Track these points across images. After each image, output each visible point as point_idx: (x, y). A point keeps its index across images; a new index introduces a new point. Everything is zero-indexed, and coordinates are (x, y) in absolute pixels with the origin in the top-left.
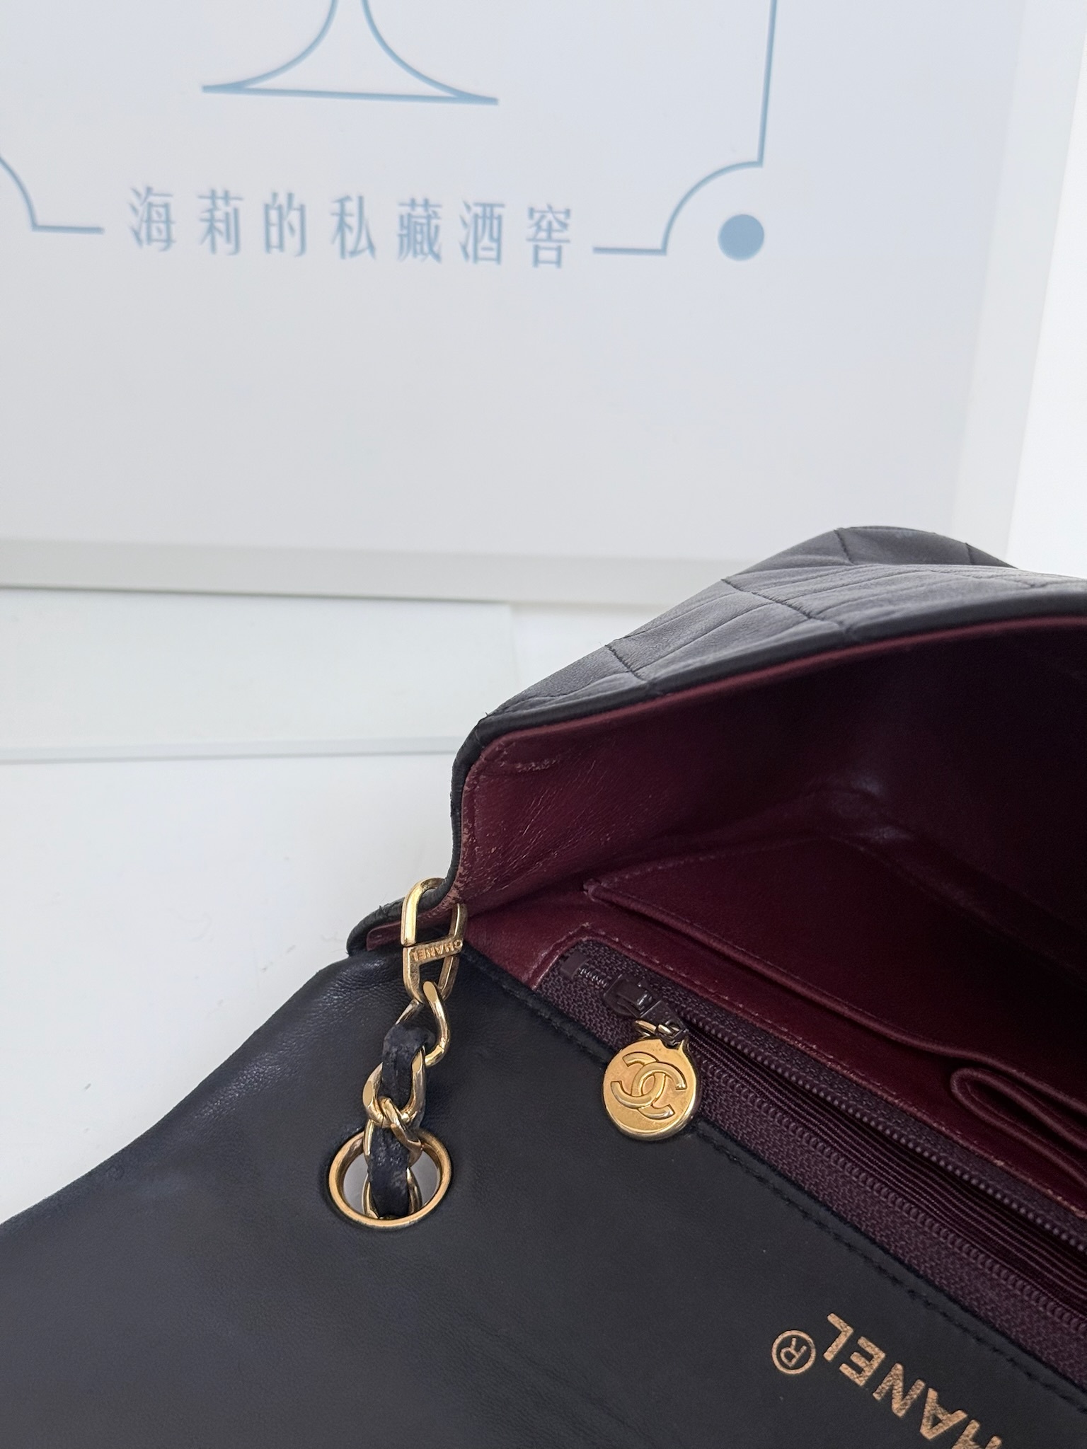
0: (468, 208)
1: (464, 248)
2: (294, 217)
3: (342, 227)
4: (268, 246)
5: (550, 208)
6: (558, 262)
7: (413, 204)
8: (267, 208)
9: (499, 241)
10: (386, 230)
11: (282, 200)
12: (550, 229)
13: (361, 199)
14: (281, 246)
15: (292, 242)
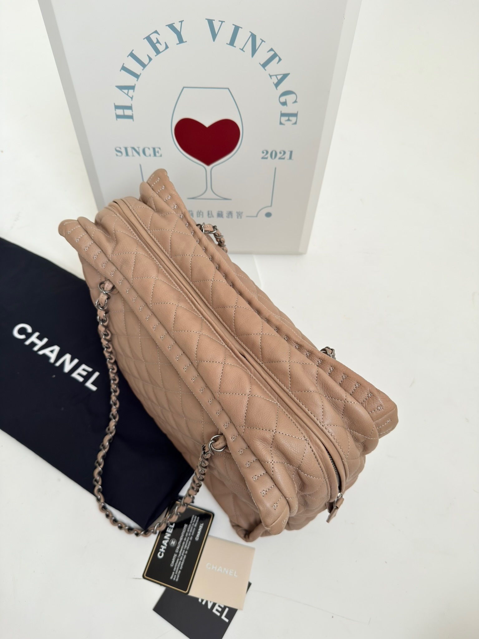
0: (227, 212)
1: (227, 217)
2: (201, 213)
3: (209, 214)
4: (198, 216)
5: (240, 212)
6: (241, 218)
7: (219, 212)
8: (197, 212)
9: (232, 216)
10: (215, 214)
11: (199, 211)
12: (240, 214)
13: (211, 212)
14: (199, 216)
15: (201, 216)
